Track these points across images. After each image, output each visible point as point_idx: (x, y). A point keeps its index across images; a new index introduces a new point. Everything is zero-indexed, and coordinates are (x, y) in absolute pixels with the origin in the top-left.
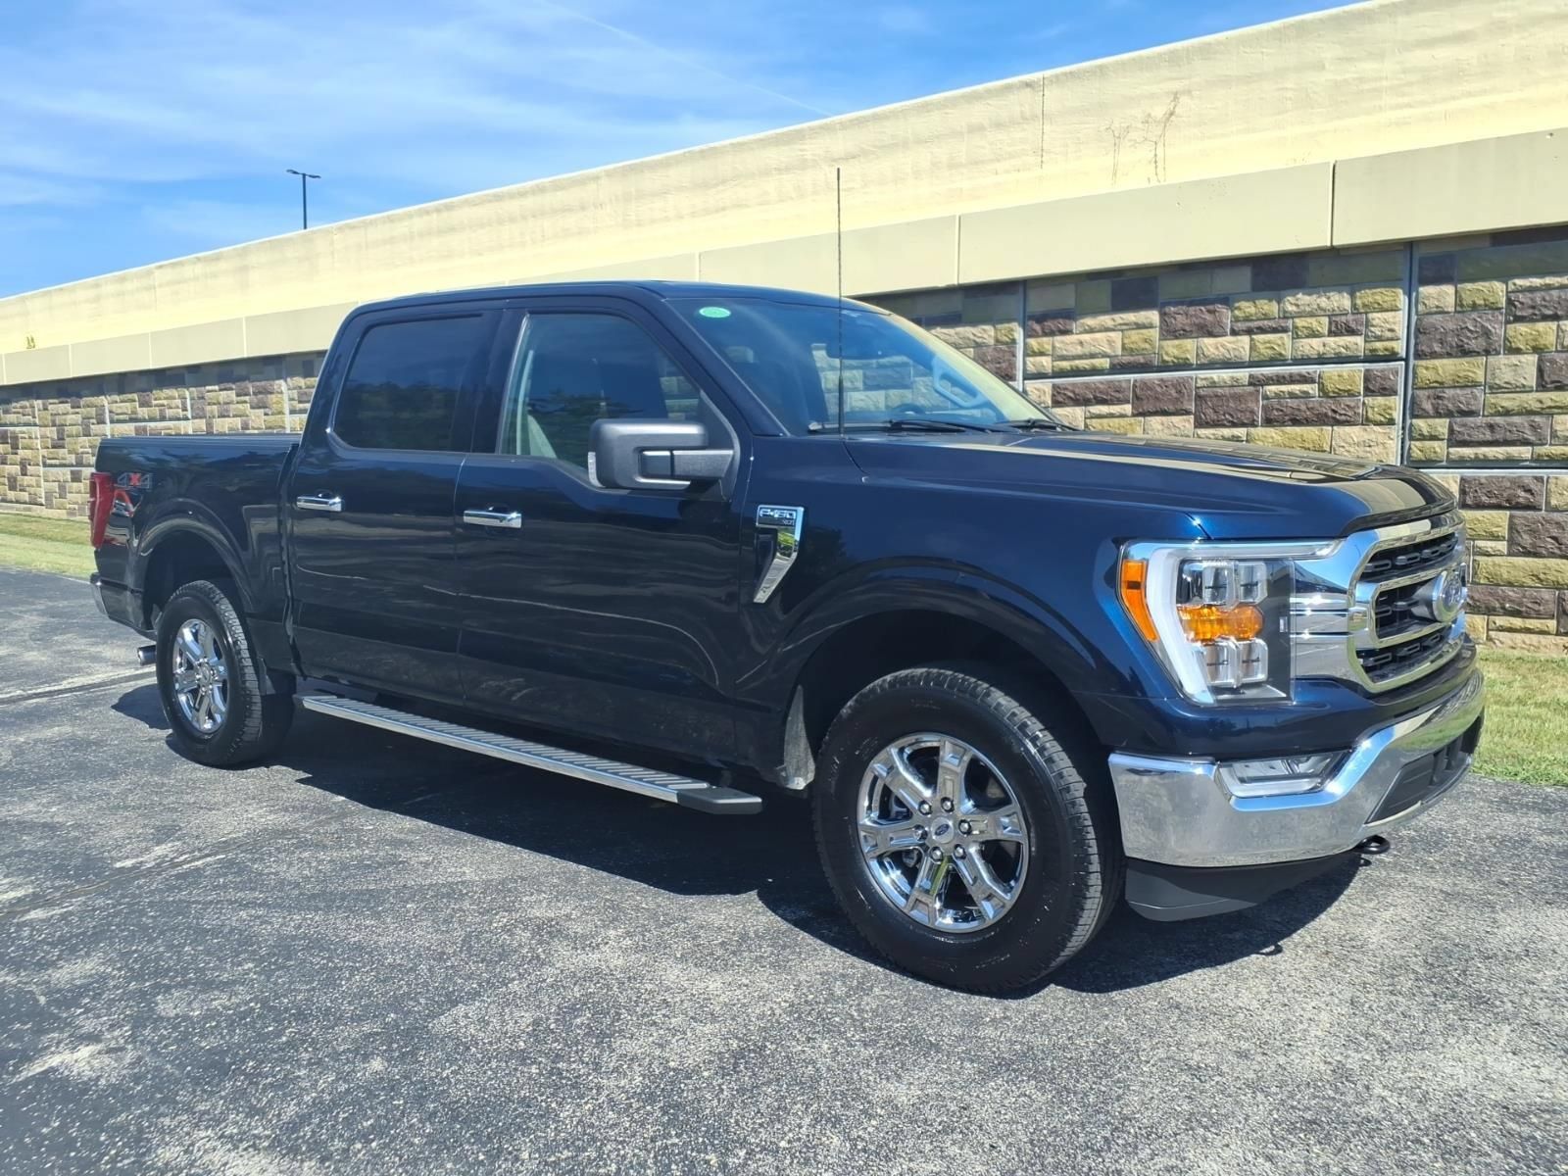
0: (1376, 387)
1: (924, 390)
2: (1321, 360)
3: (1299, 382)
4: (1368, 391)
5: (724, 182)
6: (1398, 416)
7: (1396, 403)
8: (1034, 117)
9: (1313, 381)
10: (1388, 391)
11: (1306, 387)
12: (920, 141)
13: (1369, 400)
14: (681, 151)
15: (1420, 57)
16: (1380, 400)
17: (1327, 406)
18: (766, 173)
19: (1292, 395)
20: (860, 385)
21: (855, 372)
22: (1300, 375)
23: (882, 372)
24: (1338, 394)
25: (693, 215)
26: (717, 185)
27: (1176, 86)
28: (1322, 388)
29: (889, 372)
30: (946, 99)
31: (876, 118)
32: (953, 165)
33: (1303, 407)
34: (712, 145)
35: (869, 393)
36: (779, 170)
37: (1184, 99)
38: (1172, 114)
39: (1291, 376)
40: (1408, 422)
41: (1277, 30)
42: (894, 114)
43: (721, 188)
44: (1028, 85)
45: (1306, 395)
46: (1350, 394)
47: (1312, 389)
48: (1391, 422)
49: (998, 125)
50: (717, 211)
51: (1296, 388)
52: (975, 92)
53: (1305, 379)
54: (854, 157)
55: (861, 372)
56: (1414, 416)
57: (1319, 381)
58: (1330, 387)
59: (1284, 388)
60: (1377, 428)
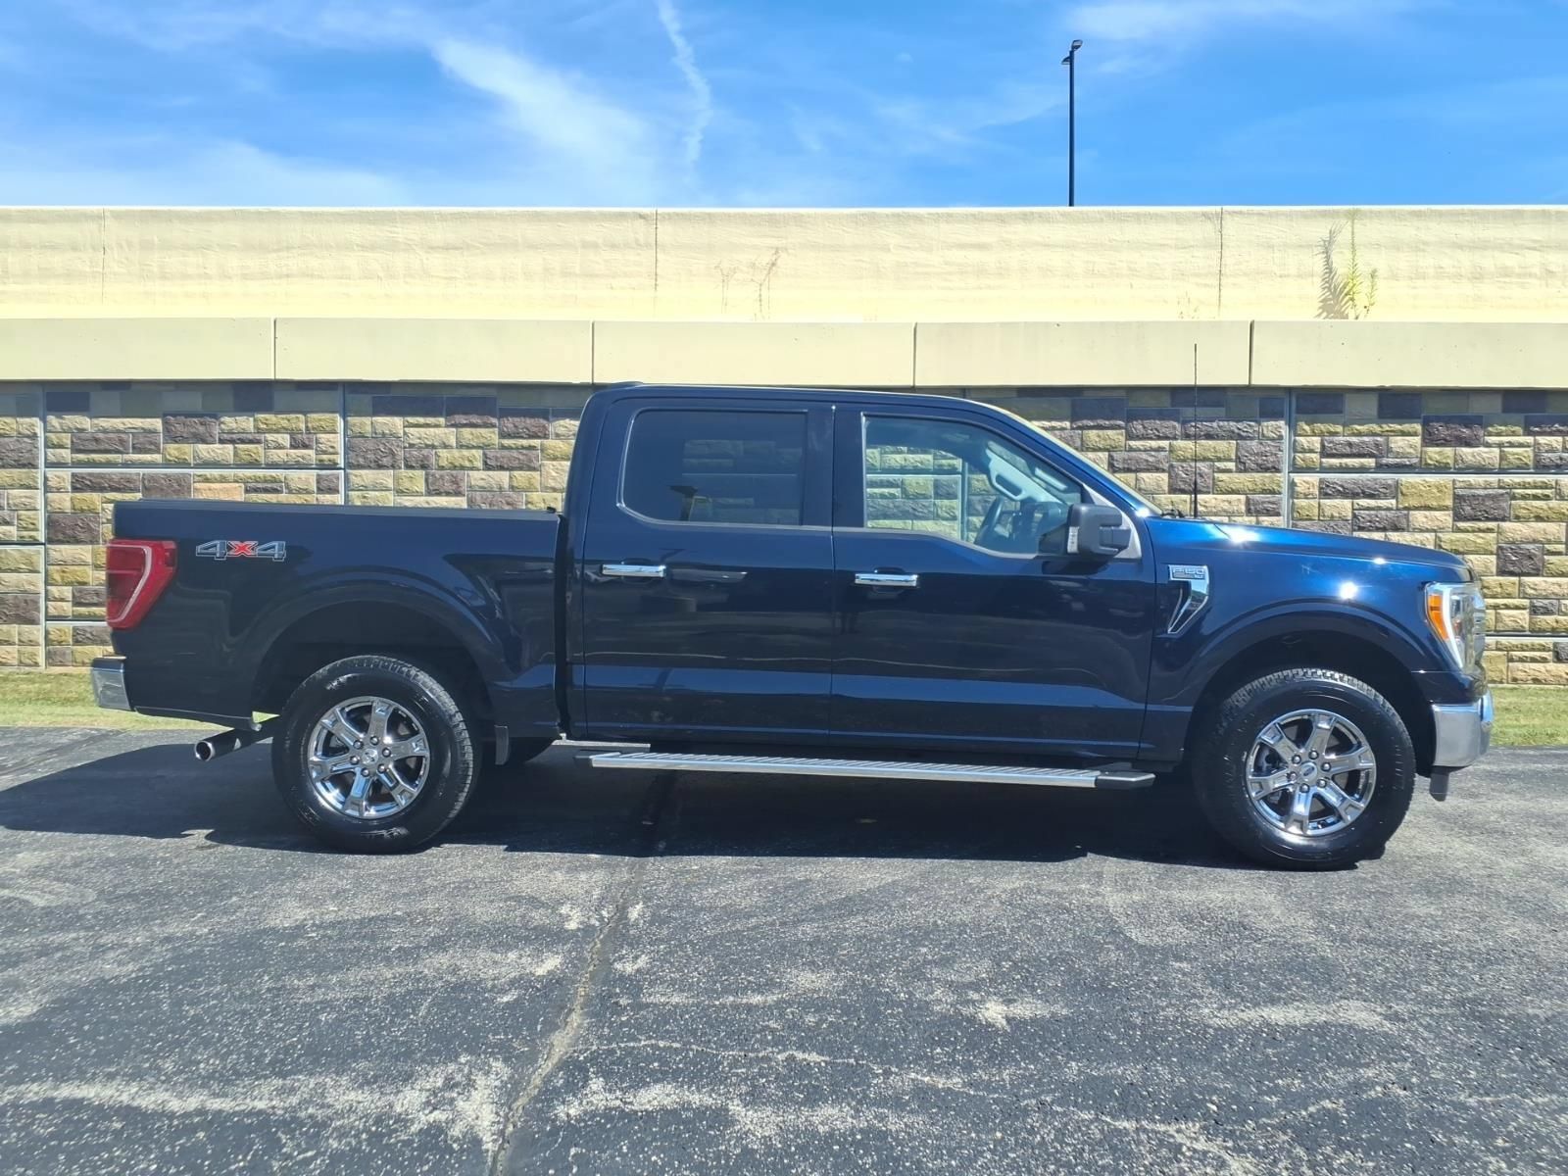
0: (942, 492)
1: (554, 474)
2: (903, 471)
3: (887, 487)
4: (938, 495)
5: (289, 248)
6: (958, 513)
7: (957, 503)
8: (647, 245)
9: (897, 486)
10: (951, 496)
11: (892, 491)
12: (532, 247)
13: (938, 502)
14: (229, 208)
15: (957, 255)
16: (946, 502)
17: (909, 505)
18: (347, 247)
19: (883, 496)
20: (479, 464)
21: (474, 451)
22: (888, 481)
23: (506, 453)
24: (917, 496)
25: (245, 277)
26: (278, 250)
27: (775, 242)
28: (904, 492)
29: (515, 454)
30: (559, 214)
31: (478, 216)
32: (566, 274)
33: (891, 505)
34: (274, 208)
35: (491, 473)
36: (363, 247)
37: (783, 255)
38: (773, 264)
39: (882, 481)
40: (966, 518)
41: (855, 216)
42: (501, 217)
43: (284, 254)
44: (642, 216)
45: (893, 496)
46: (925, 497)
47: (896, 491)
48: (954, 518)
49: (613, 246)
50: (280, 277)
51: (886, 491)
52: (588, 212)
53: (890, 484)
54: (456, 248)
55: (481, 452)
56: (969, 514)
57: (901, 485)
58: (911, 490)
59: (877, 490)
60: (944, 522)
